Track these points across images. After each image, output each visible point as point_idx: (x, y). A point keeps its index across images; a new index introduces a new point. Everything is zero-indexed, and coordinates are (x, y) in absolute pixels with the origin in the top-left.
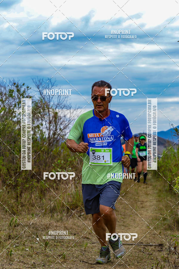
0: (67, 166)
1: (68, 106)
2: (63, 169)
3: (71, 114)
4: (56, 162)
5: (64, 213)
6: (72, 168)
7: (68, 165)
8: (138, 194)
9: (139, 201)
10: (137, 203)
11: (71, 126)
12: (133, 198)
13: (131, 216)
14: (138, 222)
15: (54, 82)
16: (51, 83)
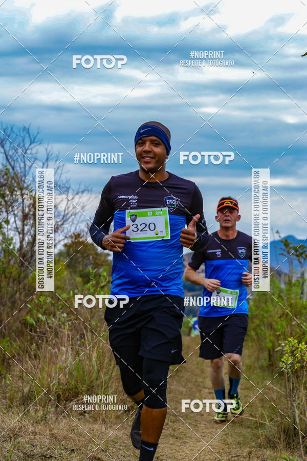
0: (58, 310)
1: (64, 184)
2: (50, 315)
3: (69, 202)
4: (36, 301)
5: (50, 407)
6: (68, 314)
7: (60, 307)
8: (202, 373)
9: (204, 387)
10: (200, 391)
11: (67, 228)
12: (194, 380)
13: (189, 417)
14: (204, 431)
15: (35, 135)
16: (29, 136)
